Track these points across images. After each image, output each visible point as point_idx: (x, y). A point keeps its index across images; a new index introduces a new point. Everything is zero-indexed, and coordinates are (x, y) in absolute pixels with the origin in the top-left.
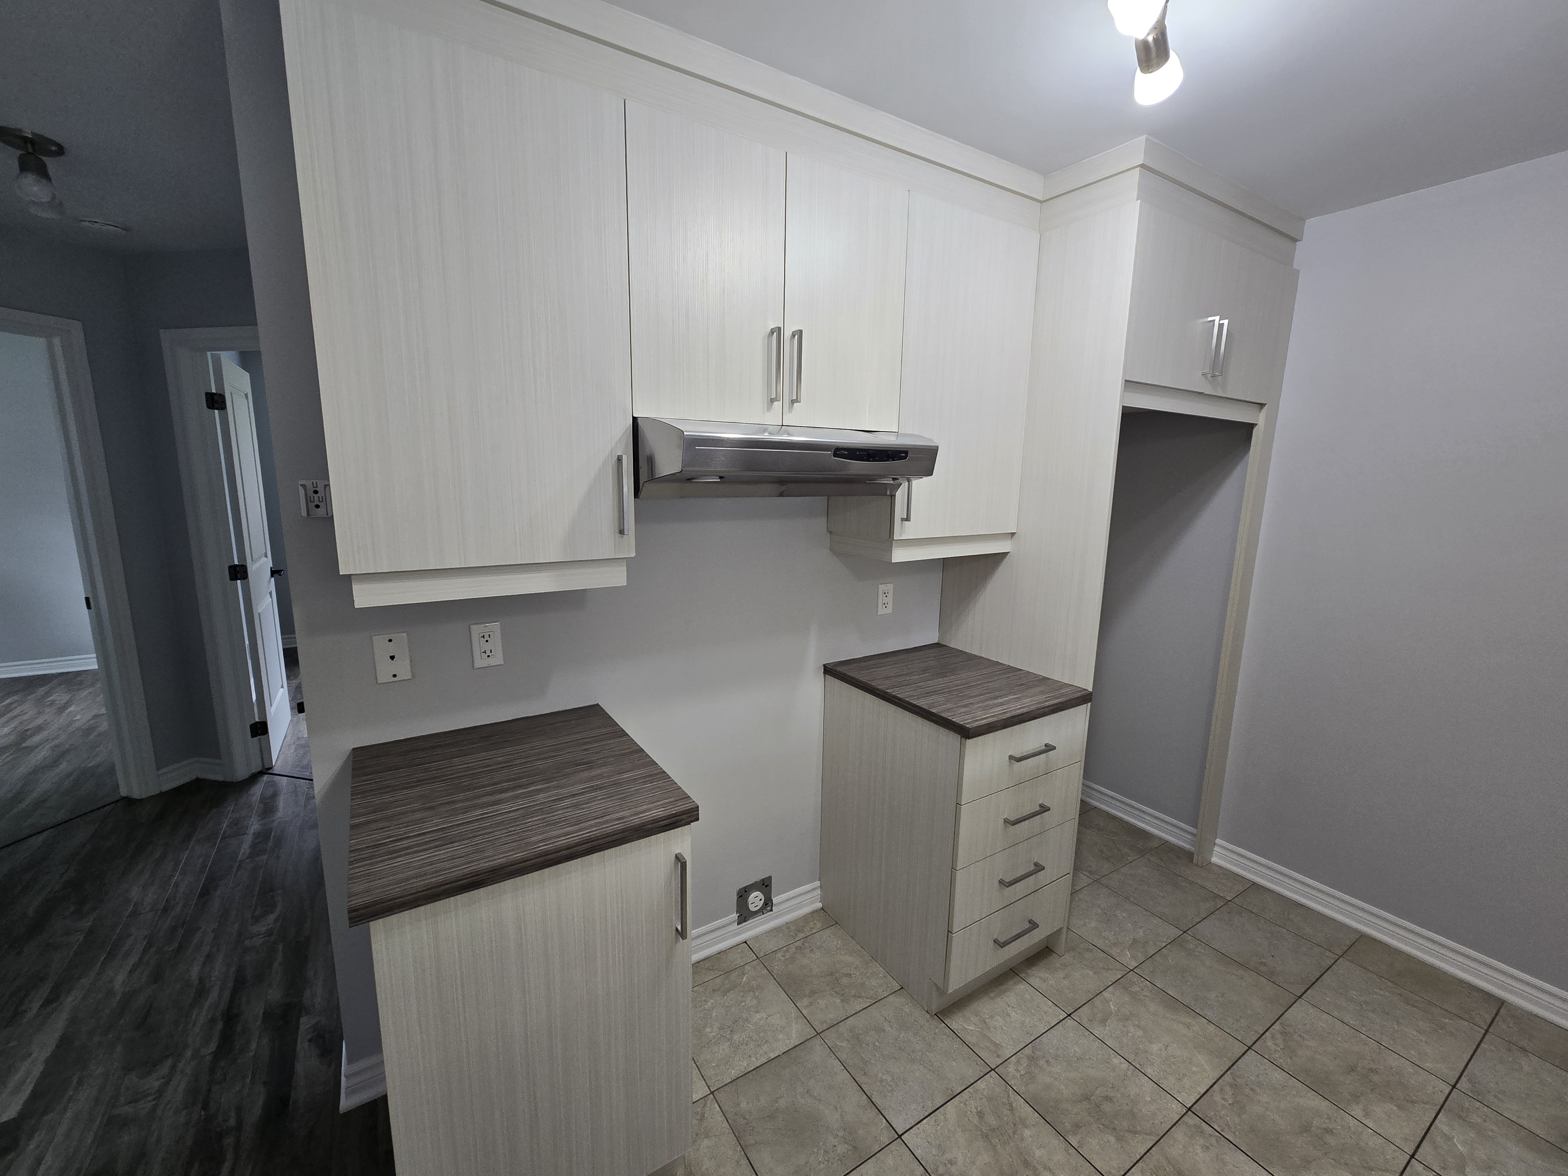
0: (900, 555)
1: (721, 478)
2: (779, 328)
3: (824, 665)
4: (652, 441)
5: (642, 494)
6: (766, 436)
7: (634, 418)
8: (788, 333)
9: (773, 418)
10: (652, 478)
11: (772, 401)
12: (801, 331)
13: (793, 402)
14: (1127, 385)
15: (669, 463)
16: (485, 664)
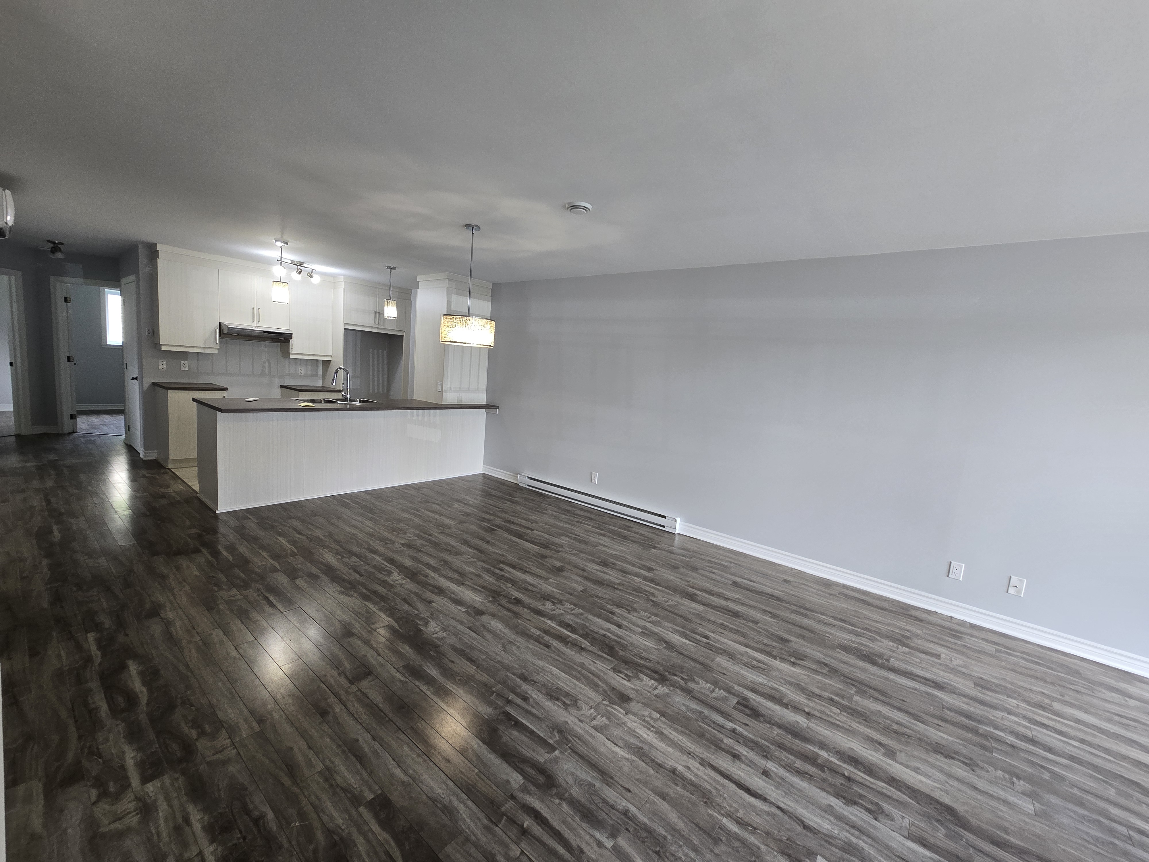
0: (293, 357)
1: (238, 335)
2: (255, 308)
3: (280, 386)
4: (223, 327)
5: (222, 337)
7: (220, 322)
9: (254, 324)
10: (223, 333)
11: (253, 321)
12: (259, 309)
13: (258, 322)
14: (345, 324)
15: (226, 331)
16: (184, 369)
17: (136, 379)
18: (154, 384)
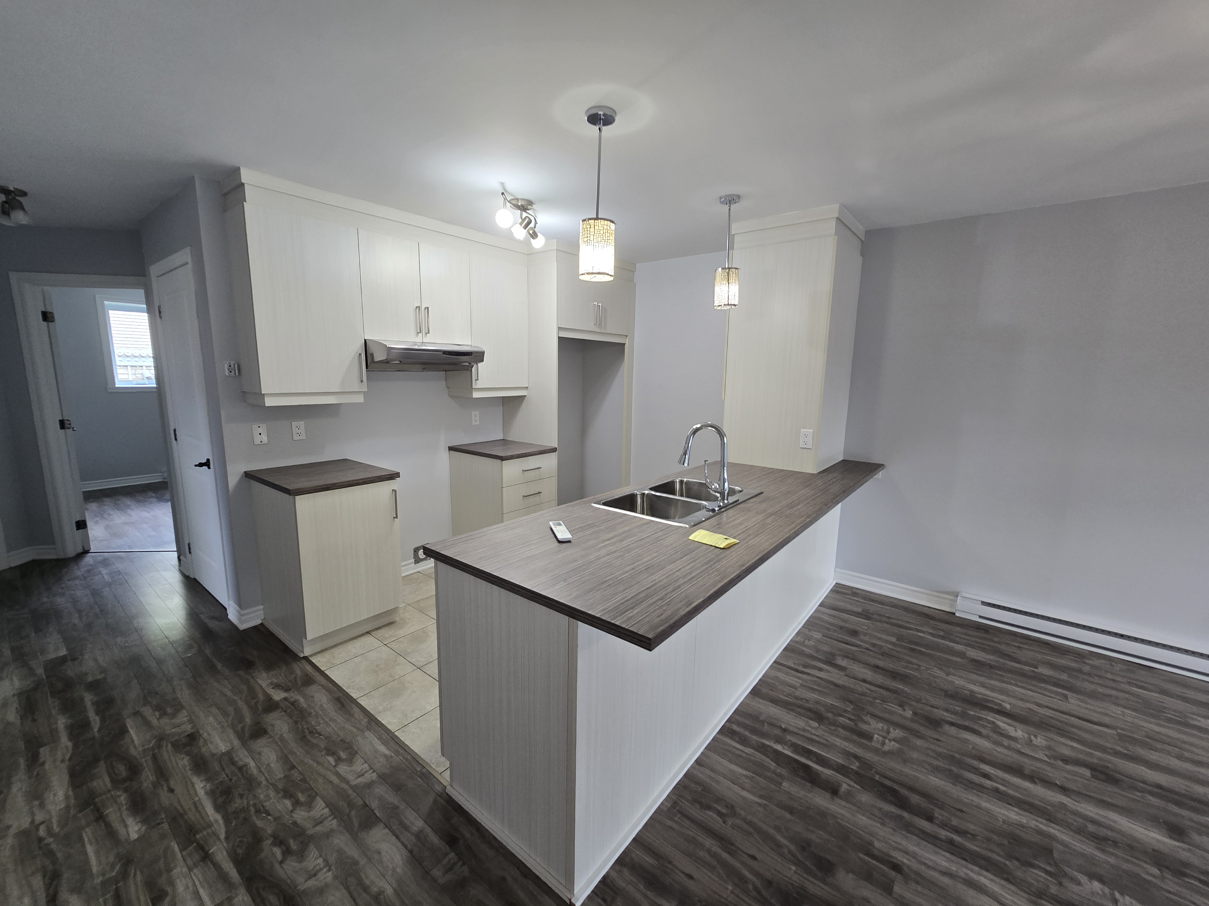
0: (476, 395)
1: (400, 361)
2: (419, 307)
3: (449, 447)
4: (372, 348)
5: (369, 367)
6: (416, 347)
7: (365, 340)
8: (423, 308)
9: (419, 339)
10: (373, 362)
11: (418, 333)
12: (428, 308)
13: (426, 333)
14: (560, 329)
15: (379, 356)
16: (298, 438)
17: (207, 464)
18: (248, 475)
